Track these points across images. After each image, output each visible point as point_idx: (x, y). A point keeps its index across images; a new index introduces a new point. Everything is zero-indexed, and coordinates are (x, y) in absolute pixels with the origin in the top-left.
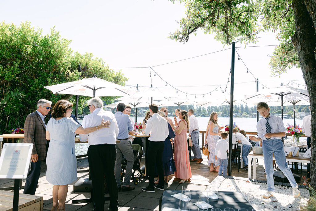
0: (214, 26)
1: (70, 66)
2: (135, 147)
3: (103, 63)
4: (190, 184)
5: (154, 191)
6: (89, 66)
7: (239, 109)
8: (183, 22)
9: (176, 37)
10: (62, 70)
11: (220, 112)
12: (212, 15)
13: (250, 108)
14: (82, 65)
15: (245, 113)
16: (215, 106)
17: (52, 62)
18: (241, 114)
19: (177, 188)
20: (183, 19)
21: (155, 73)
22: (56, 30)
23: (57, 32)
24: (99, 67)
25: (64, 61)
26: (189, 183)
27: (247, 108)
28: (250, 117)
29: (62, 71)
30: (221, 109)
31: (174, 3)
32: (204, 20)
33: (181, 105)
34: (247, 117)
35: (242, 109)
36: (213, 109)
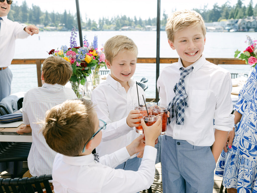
7: (132, 21)
11: (112, 25)
13: (144, 21)
15: (139, 26)
16: (107, 18)
18: (134, 27)
27: (140, 20)
28: (144, 30)
30: (113, 22)
34: (140, 30)
35: (136, 22)
36: (105, 22)
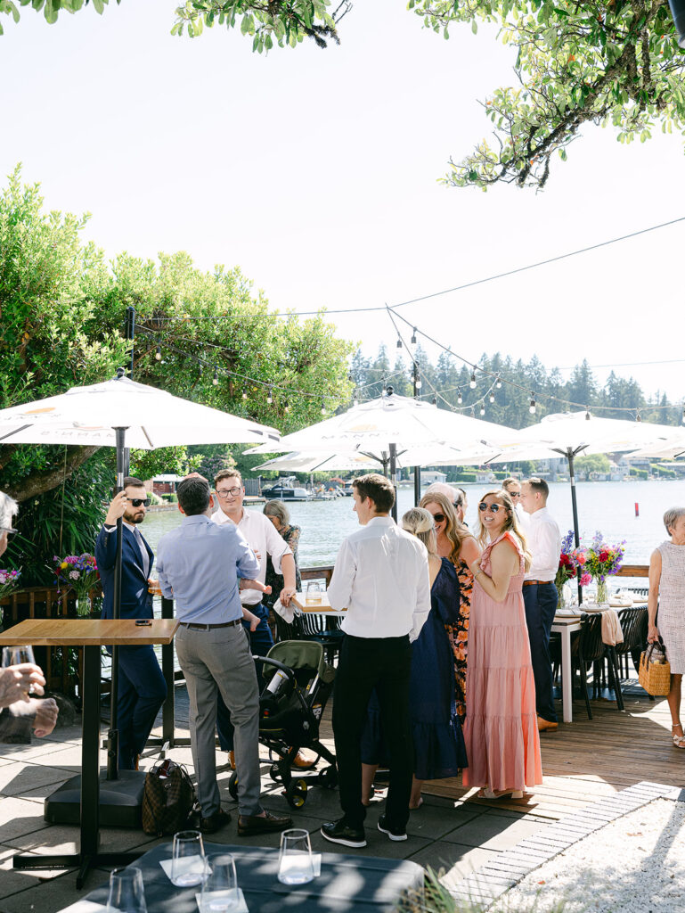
0: (659, 108)
1: (92, 316)
2: (304, 653)
3: (247, 286)
4: (526, 817)
5: (364, 844)
6: (172, 308)
8: (499, 107)
9: (473, 176)
10: (55, 336)
12: (621, 63)
14: (140, 307)
17: (15, 308)
19: (454, 830)
20: (500, 96)
21: (415, 329)
22: (26, 181)
23: (32, 186)
24: (220, 309)
25: (65, 299)
26: (523, 810)
29: (56, 340)
31: (447, 36)
32: (589, 91)
33: (579, 455)
